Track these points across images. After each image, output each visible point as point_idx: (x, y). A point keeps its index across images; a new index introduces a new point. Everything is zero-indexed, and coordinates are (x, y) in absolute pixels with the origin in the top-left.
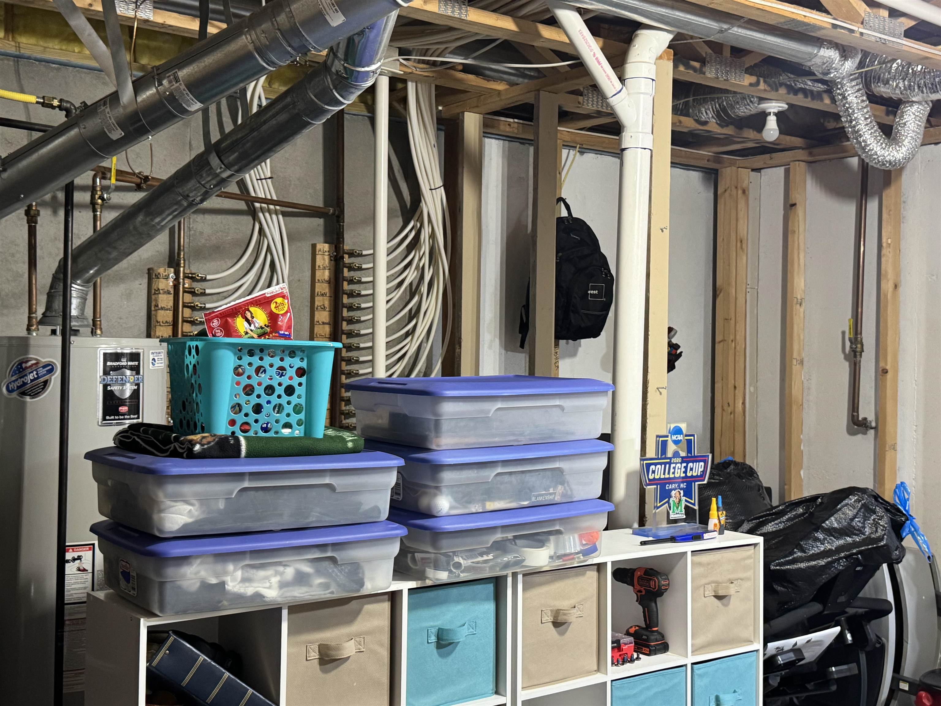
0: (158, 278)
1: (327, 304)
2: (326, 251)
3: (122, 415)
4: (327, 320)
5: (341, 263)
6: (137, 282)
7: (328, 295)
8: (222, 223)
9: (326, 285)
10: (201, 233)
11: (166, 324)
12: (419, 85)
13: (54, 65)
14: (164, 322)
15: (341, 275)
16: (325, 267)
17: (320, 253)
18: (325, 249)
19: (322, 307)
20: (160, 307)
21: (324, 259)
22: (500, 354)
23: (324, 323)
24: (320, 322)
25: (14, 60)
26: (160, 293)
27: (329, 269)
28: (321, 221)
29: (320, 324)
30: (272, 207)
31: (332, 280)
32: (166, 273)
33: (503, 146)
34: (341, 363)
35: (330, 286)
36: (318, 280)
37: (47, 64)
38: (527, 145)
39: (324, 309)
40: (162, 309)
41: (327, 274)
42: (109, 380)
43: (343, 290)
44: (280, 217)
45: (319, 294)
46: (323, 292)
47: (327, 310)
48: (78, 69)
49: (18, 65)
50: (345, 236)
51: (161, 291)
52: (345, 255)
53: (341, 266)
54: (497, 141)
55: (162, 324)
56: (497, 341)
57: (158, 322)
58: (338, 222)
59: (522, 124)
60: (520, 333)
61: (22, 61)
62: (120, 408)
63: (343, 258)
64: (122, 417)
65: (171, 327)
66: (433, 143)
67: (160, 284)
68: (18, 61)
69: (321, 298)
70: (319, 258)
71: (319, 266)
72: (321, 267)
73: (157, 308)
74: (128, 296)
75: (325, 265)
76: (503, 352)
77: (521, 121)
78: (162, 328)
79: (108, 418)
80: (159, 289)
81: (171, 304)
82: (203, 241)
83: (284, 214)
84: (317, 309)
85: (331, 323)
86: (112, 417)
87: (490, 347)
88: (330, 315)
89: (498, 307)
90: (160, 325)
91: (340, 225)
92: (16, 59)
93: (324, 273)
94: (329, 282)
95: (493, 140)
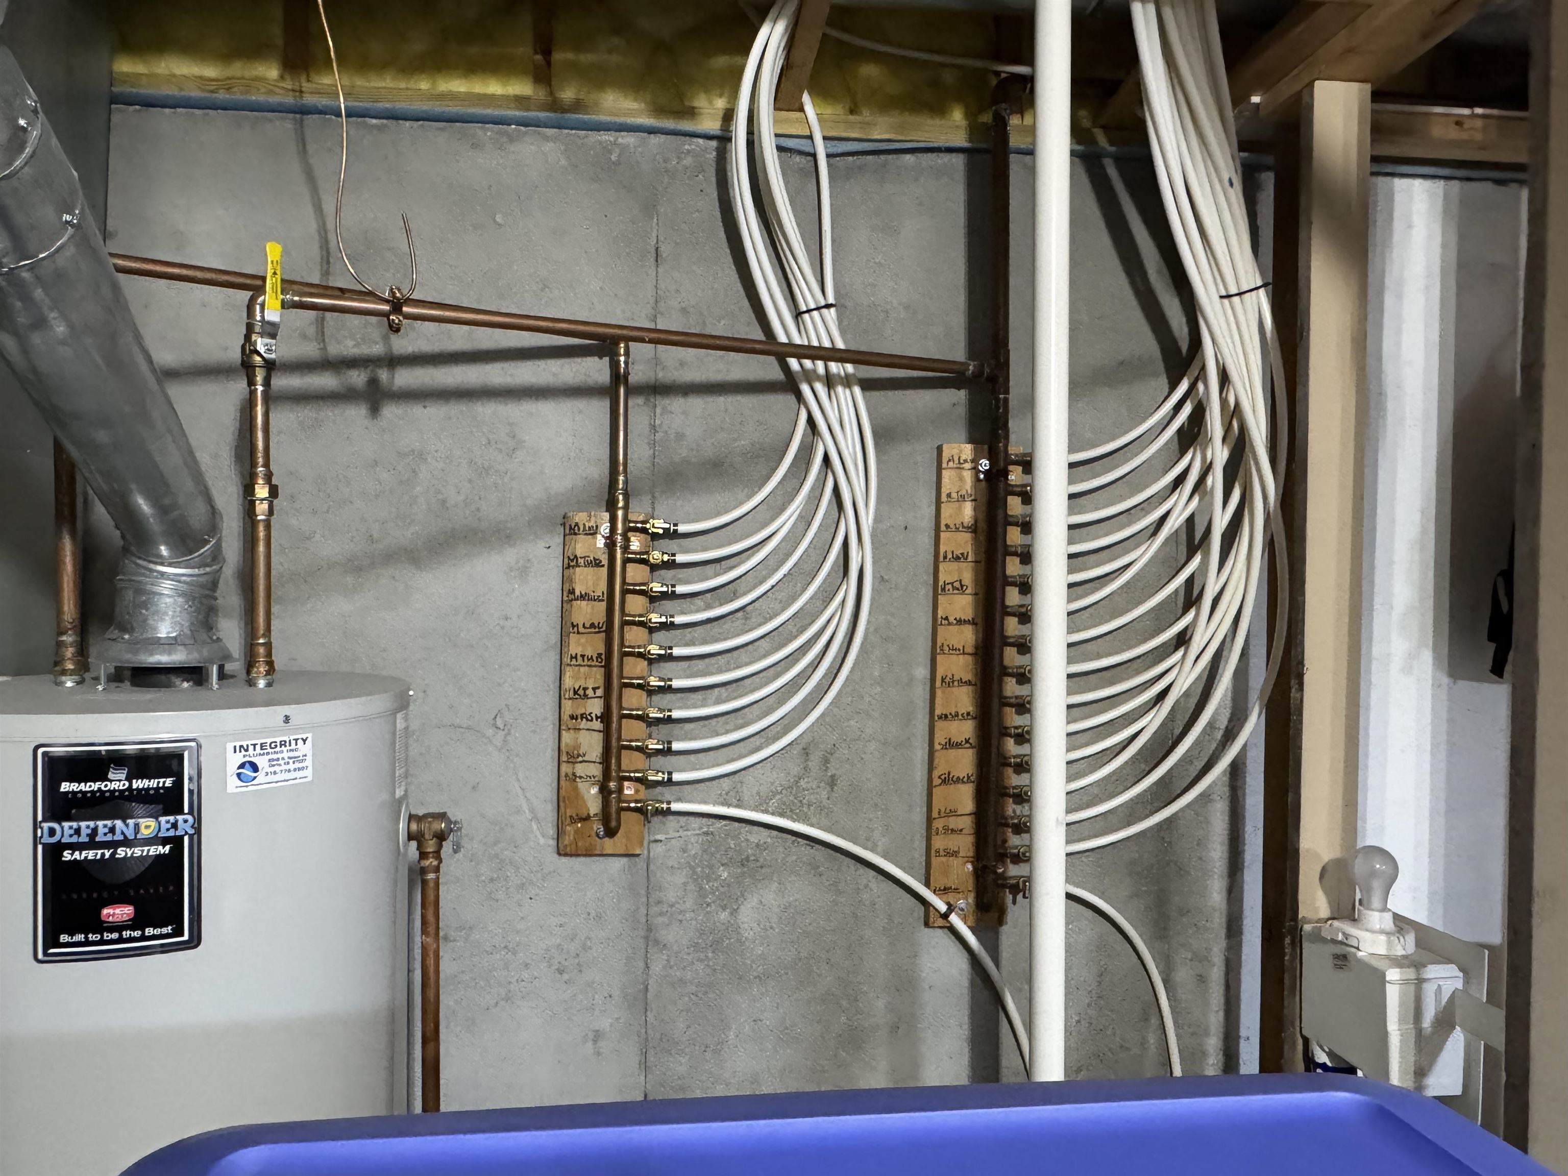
0: (575, 534)
1: (968, 577)
2: (966, 461)
3: (111, 930)
4: (968, 614)
5: (1002, 485)
6: (542, 544)
7: (970, 559)
8: (726, 410)
9: (968, 536)
10: (680, 436)
11: (593, 630)
12: (1167, 12)
13: (374, 121)
14: (588, 625)
15: (1000, 512)
16: (963, 497)
17: (951, 464)
18: (963, 457)
19: (957, 585)
20: (577, 593)
21: (961, 479)
22: (1436, 685)
23: (960, 622)
24: (951, 619)
25: (295, 119)
26: (578, 565)
27: (974, 500)
28: (960, 396)
29: (950, 624)
30: (834, 367)
31: (982, 525)
32: (592, 523)
33: (1446, 197)
34: (1000, 712)
35: (976, 539)
36: (947, 526)
37: (360, 120)
38: (1514, 185)
39: (961, 588)
40: (583, 597)
41: (968, 512)
42: (68, 832)
43: (1006, 546)
44: (857, 390)
45: (950, 556)
46: (958, 552)
47: (969, 591)
48: (421, 122)
49: (302, 126)
50: (1011, 424)
51: (581, 561)
52: (1011, 468)
53: (1002, 493)
54: (1428, 184)
55: (581, 630)
56: (1427, 656)
57: (573, 626)
58: (994, 392)
59: (1499, 118)
60: (1491, 638)
61: (310, 119)
62: (105, 911)
63: (1006, 473)
64: (115, 936)
65: (603, 635)
66: (1226, 177)
67: (579, 546)
68: (302, 120)
69: (955, 565)
70: (947, 476)
71: (949, 495)
72: (954, 495)
73: (572, 597)
74: (523, 571)
75: (963, 492)
76: (1445, 680)
77: (1495, 112)
78: (583, 639)
79: (64, 938)
80: (576, 556)
81: (603, 587)
82: (684, 453)
83: (868, 385)
84: (943, 589)
85: (979, 621)
86: (80, 937)
87: (1407, 670)
88: (976, 602)
89: (1431, 574)
90: (578, 633)
91: (998, 400)
92: (298, 116)
93: (960, 508)
94: (974, 529)
95: (1417, 183)
